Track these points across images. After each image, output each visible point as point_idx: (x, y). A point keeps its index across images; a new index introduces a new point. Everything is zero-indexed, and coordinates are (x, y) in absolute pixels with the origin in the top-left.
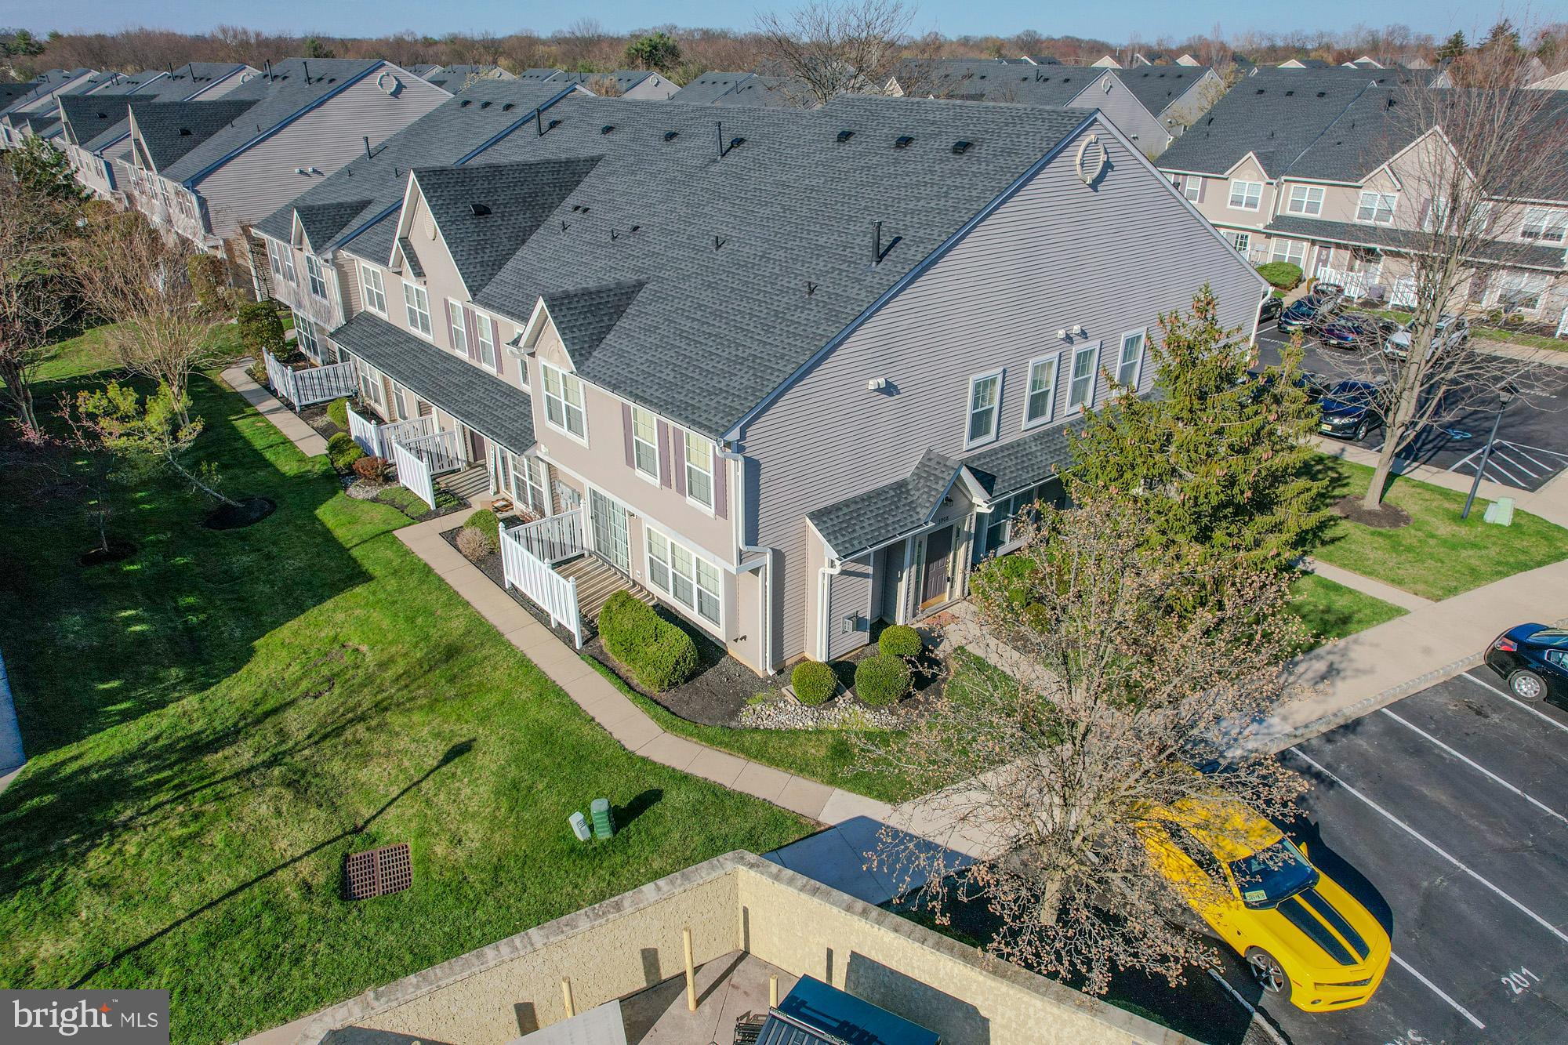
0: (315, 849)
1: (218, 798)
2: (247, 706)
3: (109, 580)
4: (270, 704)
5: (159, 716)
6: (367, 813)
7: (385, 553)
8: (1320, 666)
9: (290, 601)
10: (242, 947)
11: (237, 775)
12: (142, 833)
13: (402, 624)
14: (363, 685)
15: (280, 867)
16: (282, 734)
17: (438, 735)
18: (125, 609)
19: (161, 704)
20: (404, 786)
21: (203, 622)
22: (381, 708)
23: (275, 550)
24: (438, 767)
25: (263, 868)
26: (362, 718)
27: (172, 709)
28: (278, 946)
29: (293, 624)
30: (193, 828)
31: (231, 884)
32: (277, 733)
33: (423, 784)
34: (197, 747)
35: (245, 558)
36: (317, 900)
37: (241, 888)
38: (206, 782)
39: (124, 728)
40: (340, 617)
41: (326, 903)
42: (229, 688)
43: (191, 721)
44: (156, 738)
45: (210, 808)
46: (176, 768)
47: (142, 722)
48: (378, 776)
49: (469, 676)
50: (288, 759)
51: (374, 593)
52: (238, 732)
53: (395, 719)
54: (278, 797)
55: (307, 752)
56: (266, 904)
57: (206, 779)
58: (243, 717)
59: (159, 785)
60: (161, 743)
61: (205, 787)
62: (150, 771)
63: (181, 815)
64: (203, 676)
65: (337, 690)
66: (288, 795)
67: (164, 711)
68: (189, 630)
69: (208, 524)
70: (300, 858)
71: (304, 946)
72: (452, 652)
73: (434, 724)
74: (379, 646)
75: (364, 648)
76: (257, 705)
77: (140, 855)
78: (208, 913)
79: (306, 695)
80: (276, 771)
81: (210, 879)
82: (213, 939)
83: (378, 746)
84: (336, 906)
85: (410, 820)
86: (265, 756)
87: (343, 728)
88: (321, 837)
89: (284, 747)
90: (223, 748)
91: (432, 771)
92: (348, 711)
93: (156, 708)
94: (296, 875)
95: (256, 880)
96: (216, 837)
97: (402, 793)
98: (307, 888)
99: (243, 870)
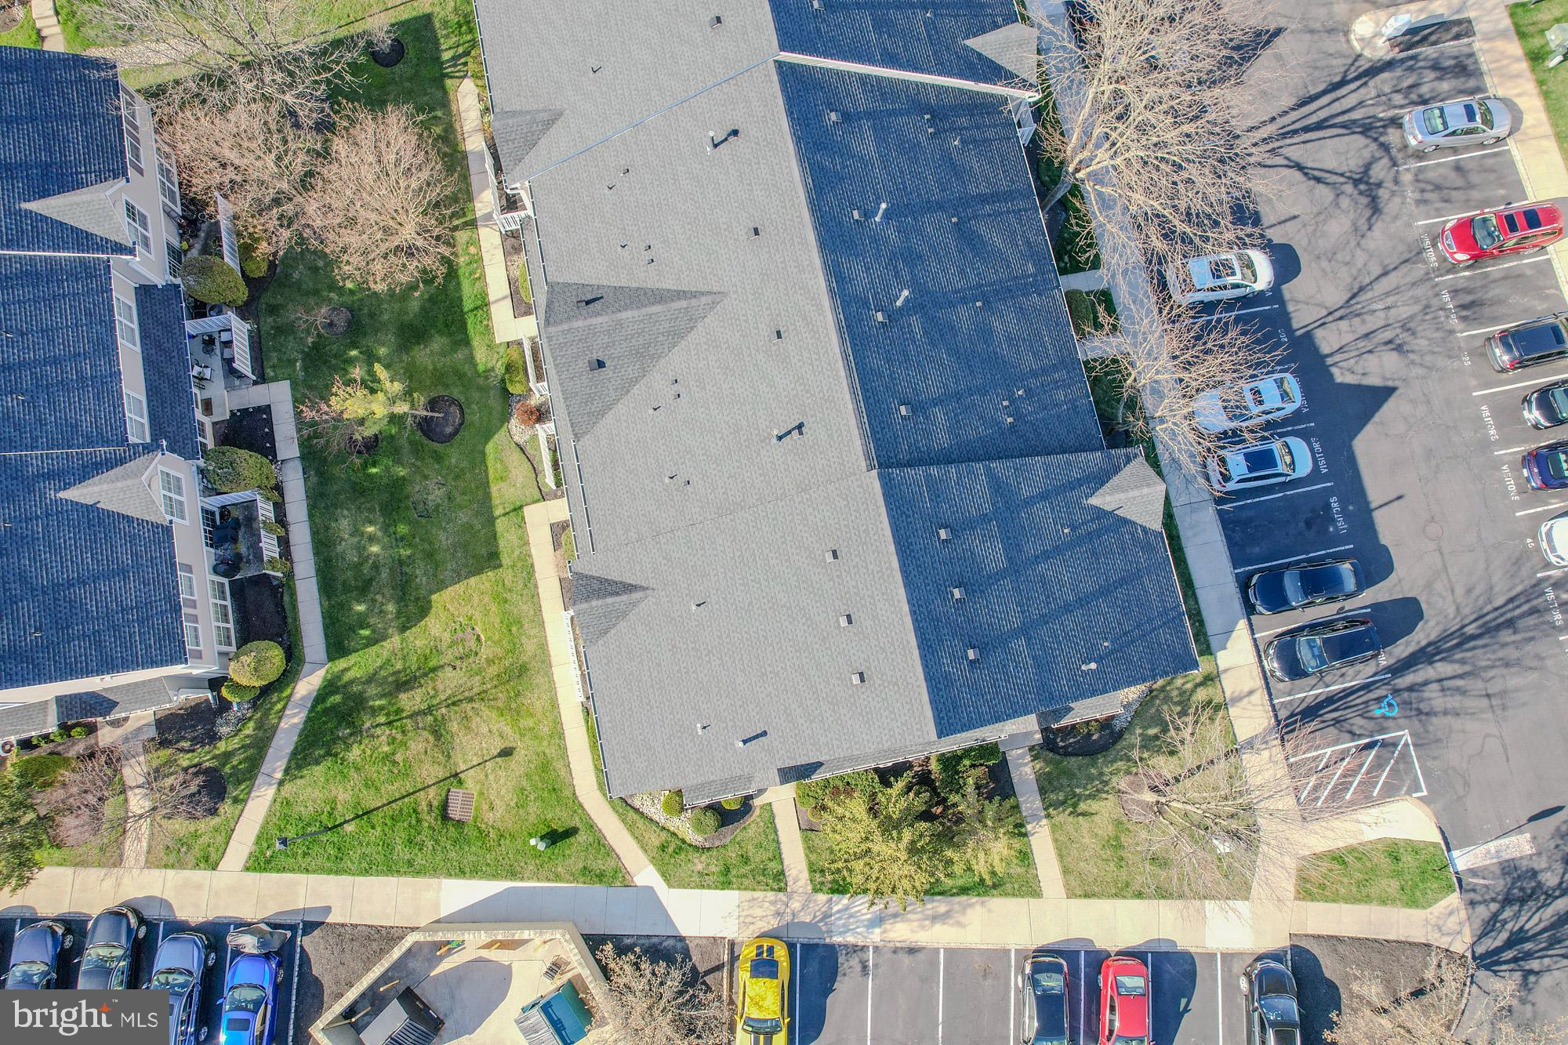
0: (436, 783)
1: (403, 731)
2: (421, 658)
4: (431, 664)
5: (382, 647)
7: (513, 537)
8: (942, 909)
9: (454, 563)
11: (412, 715)
13: (504, 629)
14: (476, 673)
15: (422, 789)
16: (435, 690)
17: (500, 734)
18: (370, 523)
20: (479, 760)
21: (409, 558)
22: (481, 698)
23: (454, 488)
24: (496, 757)
25: (415, 786)
26: (470, 700)
27: (389, 644)
28: (415, 836)
29: (452, 591)
30: (392, 747)
31: (403, 792)
33: (488, 764)
34: (398, 684)
35: (437, 491)
36: (433, 815)
37: (407, 795)
39: (367, 653)
40: (476, 597)
41: (436, 819)
42: (416, 636)
43: (396, 660)
44: (381, 668)
45: (399, 737)
46: (388, 699)
48: (470, 745)
49: (525, 697)
50: (435, 713)
51: (497, 583)
53: (485, 710)
54: (427, 740)
55: (444, 711)
56: (414, 809)
57: (399, 715)
58: (419, 667)
60: (382, 673)
61: (398, 720)
63: (387, 737)
64: (405, 620)
65: (465, 669)
66: (431, 739)
67: (384, 645)
68: (401, 563)
70: (431, 785)
72: (522, 670)
73: (500, 724)
74: (490, 642)
75: (483, 638)
76: (427, 658)
77: (371, 755)
78: (394, 804)
79: (449, 664)
80: (429, 720)
81: (395, 785)
82: (394, 820)
83: (474, 726)
84: (439, 822)
85: (477, 783)
86: (426, 705)
87: (462, 701)
88: (440, 776)
89: (435, 702)
90: (408, 689)
91: (493, 758)
92: (465, 690)
93: (380, 641)
94: (428, 796)
95: (412, 793)
96: (400, 759)
97: (478, 764)
98: (431, 805)
99: (408, 785)
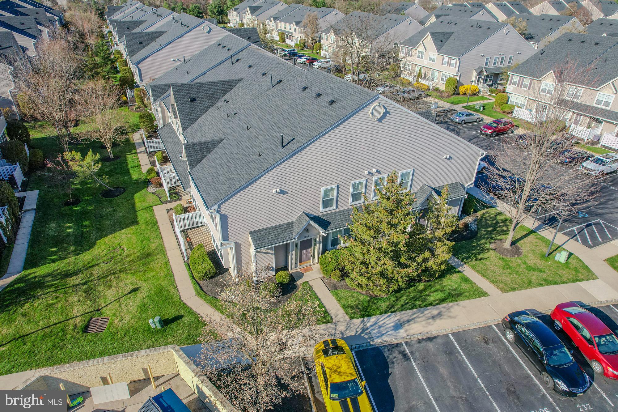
0: (83, 314)
1: (65, 293)
2: (86, 263)
3: (68, 212)
4: (92, 264)
5: (62, 262)
6: (103, 305)
7: (147, 215)
9: (113, 228)
10: (50, 342)
11: (73, 286)
12: (41, 301)
13: (139, 243)
14: (119, 262)
15: (71, 319)
16: (92, 274)
17: (132, 283)
18: (68, 223)
19: (64, 258)
20: (116, 298)
21: (87, 231)
22: (121, 271)
23: (117, 208)
24: (127, 294)
25: (67, 318)
26: (114, 273)
27: (66, 261)
28: (59, 343)
29: (110, 237)
30: (54, 301)
31: (56, 321)
32: (90, 274)
33: (121, 299)
34: (68, 275)
35: (108, 210)
36: (76, 331)
37: (58, 323)
38: (64, 287)
39: (51, 265)
40: (124, 236)
41: (78, 333)
42: (84, 256)
43: (69, 266)
44: (57, 270)
45: (62, 296)
46: (59, 281)
47: (56, 264)
48: (110, 294)
49: (149, 265)
50: (89, 283)
51: (137, 229)
52: (80, 271)
53: (123, 276)
54: (81, 296)
55: (95, 282)
56: (62, 329)
57: (65, 286)
58: (84, 267)
59: (52, 285)
60: (59, 271)
61: (63, 289)
62: (52, 281)
63: (53, 297)
64: (79, 250)
65: (112, 262)
66: (84, 295)
67: (64, 261)
68: (82, 233)
69: (103, 196)
70: (78, 316)
71: (65, 345)
72: (149, 255)
73: (133, 279)
74: (130, 249)
75: (126, 249)
76: (89, 263)
77: (37, 307)
78: (47, 329)
79: (103, 262)
80: (84, 287)
81: (52, 319)
82: (44, 337)
83: (115, 284)
84: (80, 334)
85: (113, 310)
86: (84, 281)
87: (108, 276)
88: (87, 311)
89: (90, 279)
90: (74, 276)
91: (125, 295)
92: (112, 270)
93: (62, 260)
94: (75, 322)
95: (63, 321)
96: (59, 306)
97: (114, 301)
98: (76, 326)
99: (61, 317)
